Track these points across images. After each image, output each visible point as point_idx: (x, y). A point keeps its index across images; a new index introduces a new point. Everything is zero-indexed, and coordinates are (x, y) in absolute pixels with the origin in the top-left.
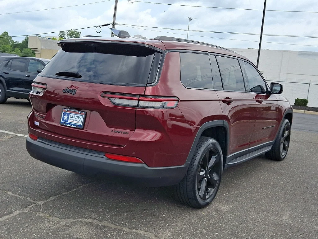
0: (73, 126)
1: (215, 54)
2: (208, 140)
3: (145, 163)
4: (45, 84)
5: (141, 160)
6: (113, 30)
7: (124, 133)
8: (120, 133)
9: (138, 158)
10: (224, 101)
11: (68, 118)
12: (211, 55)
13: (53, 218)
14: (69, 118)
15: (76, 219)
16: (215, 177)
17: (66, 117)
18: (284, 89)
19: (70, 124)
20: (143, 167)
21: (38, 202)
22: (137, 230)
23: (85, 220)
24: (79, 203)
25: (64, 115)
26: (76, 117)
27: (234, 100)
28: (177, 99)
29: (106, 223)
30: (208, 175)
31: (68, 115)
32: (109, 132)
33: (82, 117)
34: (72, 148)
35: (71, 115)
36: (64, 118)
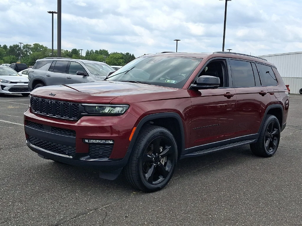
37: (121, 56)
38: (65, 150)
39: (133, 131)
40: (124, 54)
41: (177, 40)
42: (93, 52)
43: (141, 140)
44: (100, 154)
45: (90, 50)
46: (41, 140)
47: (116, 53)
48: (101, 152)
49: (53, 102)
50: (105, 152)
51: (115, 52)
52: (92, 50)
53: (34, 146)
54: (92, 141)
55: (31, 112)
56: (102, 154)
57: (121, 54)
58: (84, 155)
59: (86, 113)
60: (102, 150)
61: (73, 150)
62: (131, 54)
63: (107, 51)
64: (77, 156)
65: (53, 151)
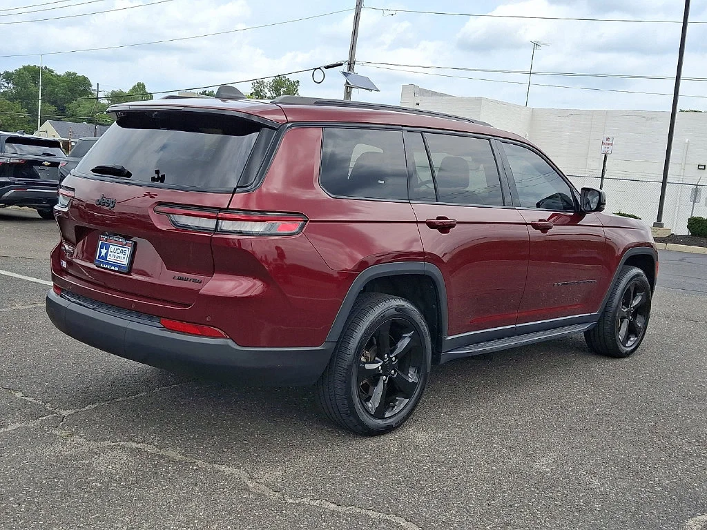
0: (113, 268)
1: (424, 130)
2: (388, 301)
3: (230, 338)
4: (73, 190)
5: (223, 333)
6: (349, 77)
7: (194, 281)
8: (187, 281)
9: (217, 329)
10: (431, 225)
11: (106, 254)
12: (409, 131)
13: (77, 438)
14: (109, 253)
15: (116, 442)
16: (412, 377)
17: (104, 251)
18: (607, 202)
19: (108, 264)
20: (228, 346)
21: (61, 412)
22: (221, 466)
23: (134, 445)
24: (138, 417)
25: (102, 248)
26: (119, 251)
27: (458, 223)
28: (302, 218)
29: (170, 453)
30: (393, 371)
31: (107, 249)
32: (168, 278)
33: (128, 251)
34: (119, 311)
35: (112, 248)
36: (101, 252)
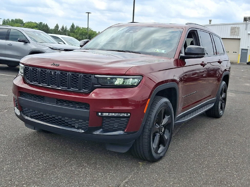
37: (35, 25)
38: (74, 124)
39: (147, 103)
40: (37, 23)
41: (88, 13)
42: (9, 21)
43: (151, 111)
44: (115, 127)
45: (6, 19)
46: (42, 113)
47: (31, 22)
48: (116, 126)
49: (57, 73)
50: (120, 125)
51: (29, 21)
52: (8, 19)
53: (29, 118)
54: (105, 114)
55: (25, 82)
56: (117, 128)
57: (35, 23)
58: (97, 129)
59: (99, 85)
60: (116, 123)
61: (85, 124)
62: (44, 24)
63: (22, 20)
64: (89, 130)
65: (52, 123)
